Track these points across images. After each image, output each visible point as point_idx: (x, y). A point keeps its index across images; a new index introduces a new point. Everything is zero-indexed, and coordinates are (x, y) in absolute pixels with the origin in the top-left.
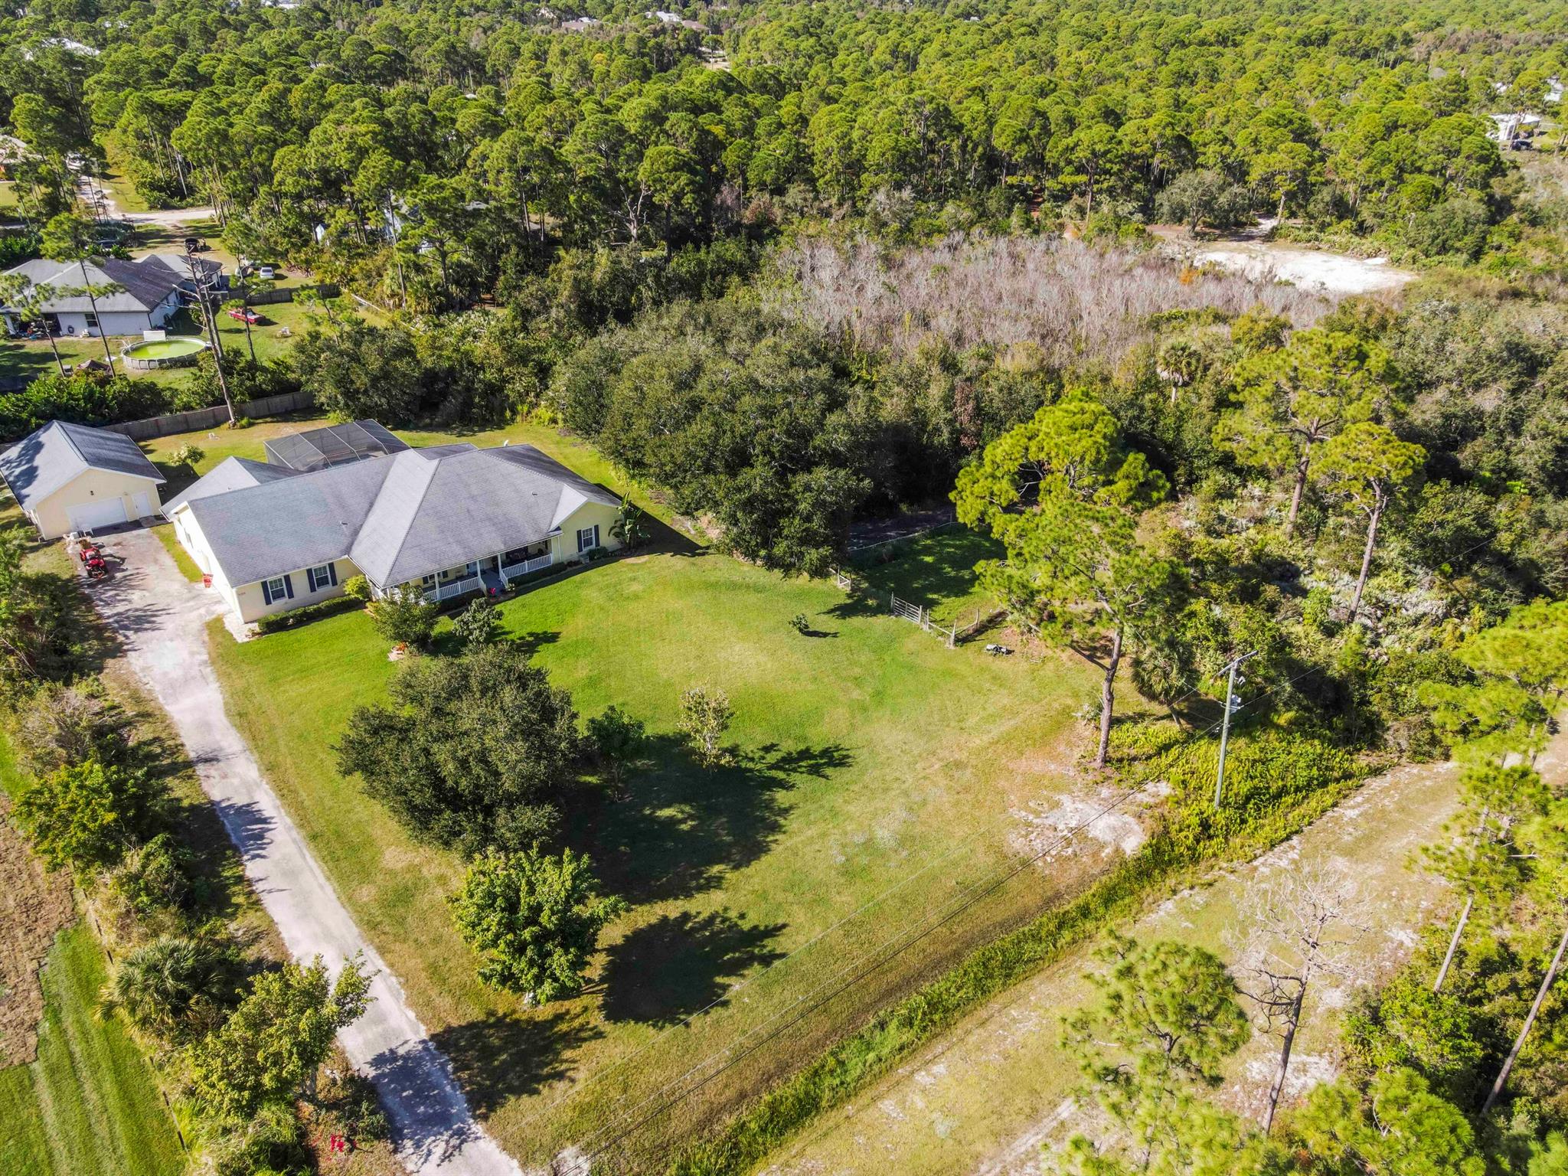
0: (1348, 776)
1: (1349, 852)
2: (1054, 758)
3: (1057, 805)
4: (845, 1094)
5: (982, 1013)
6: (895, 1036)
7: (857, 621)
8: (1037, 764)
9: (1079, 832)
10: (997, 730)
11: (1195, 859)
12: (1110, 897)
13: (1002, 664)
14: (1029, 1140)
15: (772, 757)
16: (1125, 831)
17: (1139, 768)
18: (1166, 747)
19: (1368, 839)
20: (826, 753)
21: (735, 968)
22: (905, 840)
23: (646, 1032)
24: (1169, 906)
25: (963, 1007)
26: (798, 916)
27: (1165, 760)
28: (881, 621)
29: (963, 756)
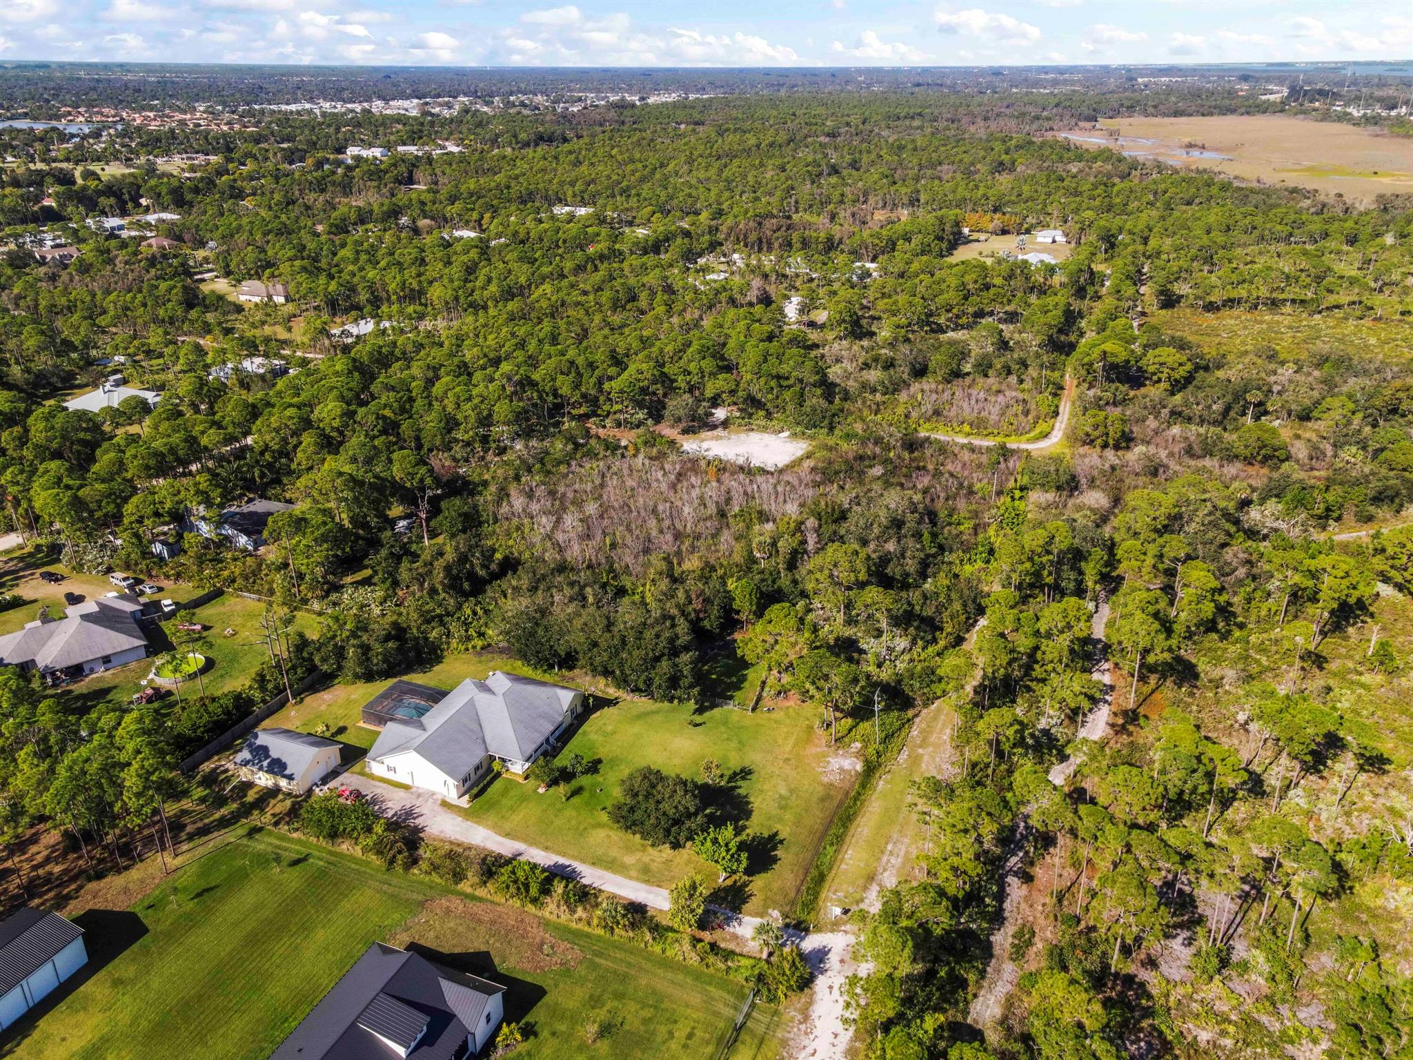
0: (909, 720)
1: (921, 746)
2: (817, 746)
3: (828, 762)
4: (830, 869)
5: (850, 833)
6: (830, 850)
7: (707, 714)
8: (812, 750)
9: (842, 769)
10: (791, 741)
11: (880, 765)
12: (863, 786)
13: (774, 715)
14: (885, 859)
15: (726, 778)
16: (854, 764)
17: (846, 739)
18: (850, 730)
19: (924, 740)
20: (742, 771)
21: (775, 848)
22: (791, 791)
23: (763, 875)
24: (881, 782)
25: (844, 834)
26: (778, 827)
27: (853, 733)
28: (716, 711)
29: (786, 756)
